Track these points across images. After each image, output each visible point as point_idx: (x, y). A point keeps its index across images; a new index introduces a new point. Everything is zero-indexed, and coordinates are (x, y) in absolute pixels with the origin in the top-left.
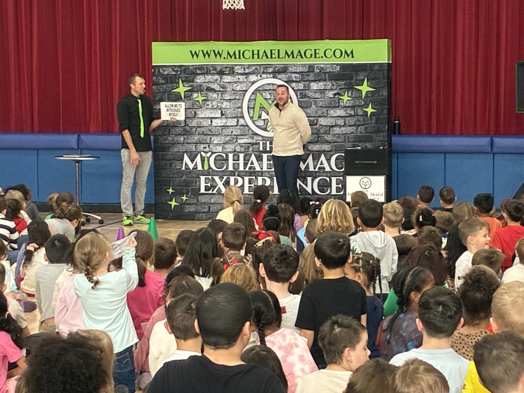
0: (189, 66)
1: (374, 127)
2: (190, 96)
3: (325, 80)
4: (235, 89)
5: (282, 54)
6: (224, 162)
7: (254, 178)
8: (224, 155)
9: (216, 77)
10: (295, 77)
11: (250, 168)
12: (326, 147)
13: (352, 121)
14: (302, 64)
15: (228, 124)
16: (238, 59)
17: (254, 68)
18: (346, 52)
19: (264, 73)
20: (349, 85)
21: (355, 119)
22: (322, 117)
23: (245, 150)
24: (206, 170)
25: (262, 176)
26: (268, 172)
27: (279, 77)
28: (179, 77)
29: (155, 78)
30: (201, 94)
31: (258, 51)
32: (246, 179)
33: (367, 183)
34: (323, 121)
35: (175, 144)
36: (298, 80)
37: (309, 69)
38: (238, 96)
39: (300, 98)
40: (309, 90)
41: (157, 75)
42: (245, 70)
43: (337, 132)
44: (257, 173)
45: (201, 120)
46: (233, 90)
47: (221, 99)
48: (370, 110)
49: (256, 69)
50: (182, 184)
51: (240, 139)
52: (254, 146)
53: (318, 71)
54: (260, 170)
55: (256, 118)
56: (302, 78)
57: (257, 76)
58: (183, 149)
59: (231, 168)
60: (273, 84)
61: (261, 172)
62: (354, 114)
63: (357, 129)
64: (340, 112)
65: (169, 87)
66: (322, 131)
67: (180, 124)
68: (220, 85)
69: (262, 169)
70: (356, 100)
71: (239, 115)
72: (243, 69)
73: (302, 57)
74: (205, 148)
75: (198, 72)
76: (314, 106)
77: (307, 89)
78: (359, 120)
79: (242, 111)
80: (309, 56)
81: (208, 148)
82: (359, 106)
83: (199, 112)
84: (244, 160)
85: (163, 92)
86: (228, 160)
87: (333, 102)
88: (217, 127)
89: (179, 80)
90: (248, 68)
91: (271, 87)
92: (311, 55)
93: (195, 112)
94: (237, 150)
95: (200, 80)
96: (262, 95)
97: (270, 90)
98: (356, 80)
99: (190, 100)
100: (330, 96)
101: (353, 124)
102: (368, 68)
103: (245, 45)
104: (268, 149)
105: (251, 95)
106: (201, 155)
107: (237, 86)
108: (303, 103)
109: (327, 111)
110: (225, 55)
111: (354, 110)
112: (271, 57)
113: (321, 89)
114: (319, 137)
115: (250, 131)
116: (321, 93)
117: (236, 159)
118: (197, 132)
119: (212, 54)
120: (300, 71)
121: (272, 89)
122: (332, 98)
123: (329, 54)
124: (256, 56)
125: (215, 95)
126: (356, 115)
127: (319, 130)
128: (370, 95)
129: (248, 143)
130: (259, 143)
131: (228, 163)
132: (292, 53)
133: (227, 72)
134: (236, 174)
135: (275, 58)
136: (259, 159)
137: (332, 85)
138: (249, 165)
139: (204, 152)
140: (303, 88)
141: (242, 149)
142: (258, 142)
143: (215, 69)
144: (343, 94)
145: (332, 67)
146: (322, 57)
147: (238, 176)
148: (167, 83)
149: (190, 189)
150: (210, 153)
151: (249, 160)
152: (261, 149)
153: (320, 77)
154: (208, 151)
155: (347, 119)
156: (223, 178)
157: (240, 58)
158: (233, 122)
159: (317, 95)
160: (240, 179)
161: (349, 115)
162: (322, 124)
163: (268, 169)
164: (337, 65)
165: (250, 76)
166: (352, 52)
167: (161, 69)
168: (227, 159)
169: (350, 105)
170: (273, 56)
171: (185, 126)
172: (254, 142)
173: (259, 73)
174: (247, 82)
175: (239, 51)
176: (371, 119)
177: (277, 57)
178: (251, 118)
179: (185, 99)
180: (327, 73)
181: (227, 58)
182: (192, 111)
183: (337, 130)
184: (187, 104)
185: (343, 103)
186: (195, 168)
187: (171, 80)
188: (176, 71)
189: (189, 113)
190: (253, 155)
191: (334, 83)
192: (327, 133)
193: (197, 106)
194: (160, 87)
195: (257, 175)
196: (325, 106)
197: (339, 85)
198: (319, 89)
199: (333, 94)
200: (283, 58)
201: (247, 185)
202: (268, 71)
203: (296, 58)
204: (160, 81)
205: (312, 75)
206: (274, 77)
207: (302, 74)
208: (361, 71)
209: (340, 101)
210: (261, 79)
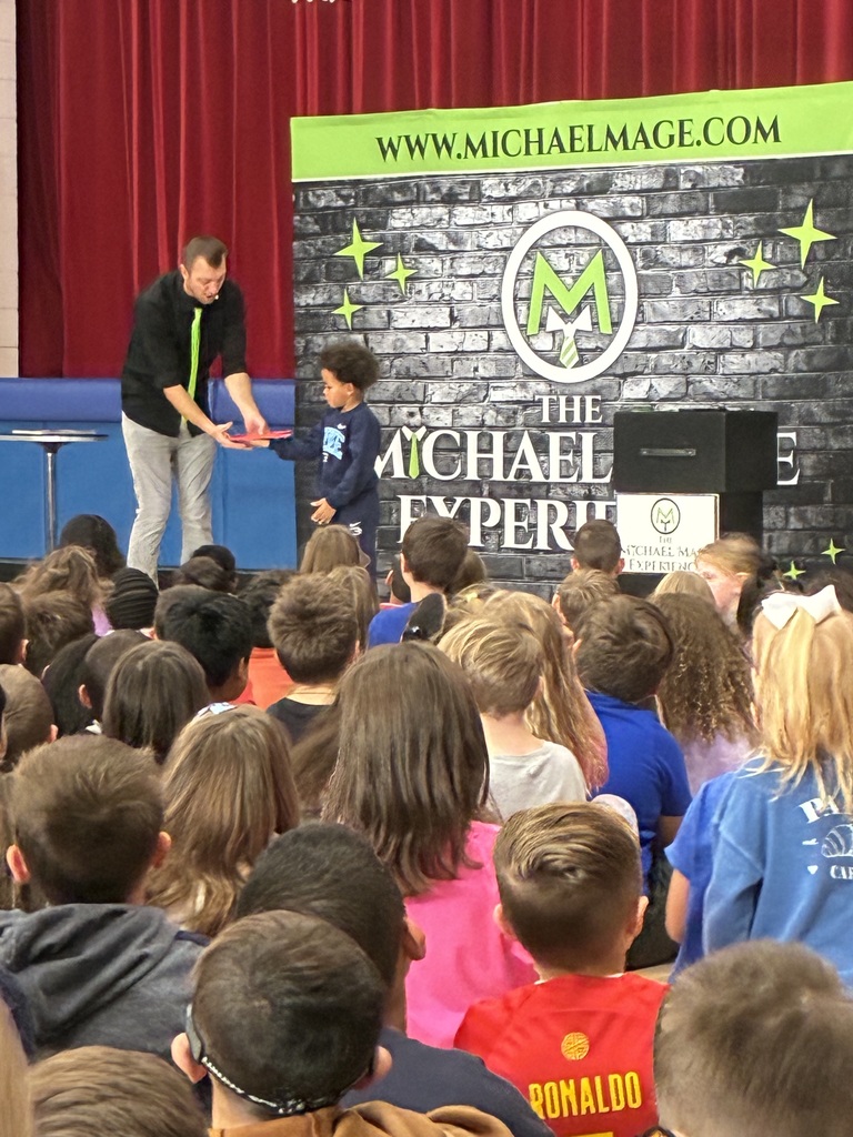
0: (376, 181)
1: (829, 352)
2: (377, 269)
3: (705, 213)
4: (483, 244)
5: (599, 139)
6: (456, 455)
7: (528, 502)
8: (457, 436)
9: (440, 211)
10: (632, 206)
11: (520, 473)
13: (772, 333)
14: (649, 167)
15: (467, 347)
16: (491, 159)
17: (529, 182)
18: (759, 126)
19: (553, 195)
20: (768, 224)
21: (782, 326)
22: (696, 322)
23: (507, 421)
24: (414, 477)
25: (547, 498)
26: (562, 486)
27: (591, 205)
28: (353, 215)
29: (298, 218)
30: (403, 259)
31: (540, 131)
33: (670, 518)
34: (699, 336)
36: (639, 214)
37: (666, 181)
38: (491, 267)
39: (643, 267)
40: (664, 242)
41: (303, 210)
42: (507, 190)
43: (734, 368)
44: (535, 489)
45: (403, 336)
46: (480, 248)
47: (451, 275)
48: (820, 300)
49: (535, 184)
51: (494, 388)
52: (529, 411)
53: (689, 185)
54: (543, 480)
55: (532, 329)
56: (648, 209)
57: (537, 203)
59: (472, 475)
60: (576, 228)
61: (545, 488)
62: (780, 312)
63: (786, 358)
64: (743, 308)
65: (330, 245)
66: (697, 365)
68: (448, 235)
69: (547, 477)
70: (785, 271)
71: (494, 321)
72: (502, 186)
73: (647, 146)
74: (411, 415)
75: (398, 197)
76: (676, 291)
77: (661, 239)
78: (790, 333)
79: (500, 308)
80: (664, 140)
81: (418, 417)
82: (794, 289)
83: (396, 314)
84: (504, 451)
85: (317, 258)
86: (465, 450)
87: (726, 279)
88: (441, 356)
89: (352, 222)
90: (515, 183)
91: (571, 237)
92: (672, 137)
93: (389, 313)
94: (488, 423)
95: (400, 219)
96: (548, 261)
97: (568, 245)
98: (786, 210)
99: (378, 279)
100: (717, 260)
101: (776, 342)
102: (818, 173)
103: (510, 117)
104: (563, 419)
105: (523, 261)
106: (402, 435)
107: (488, 236)
108: (650, 284)
109: (710, 304)
110: (459, 146)
111: (780, 301)
112: (572, 150)
113: (697, 238)
114: (688, 383)
115: (520, 368)
116: (695, 250)
117: (485, 447)
118: (394, 371)
119: (431, 147)
120: (644, 187)
121: (573, 241)
122: (724, 265)
123: (717, 131)
124: (534, 148)
125: (436, 264)
126: (784, 315)
127: (689, 363)
128: (820, 254)
129: (514, 402)
130: (540, 401)
131: (466, 457)
132: (624, 133)
133: (466, 197)
134: (485, 493)
135: (582, 151)
136: (541, 446)
137: (724, 227)
138: (516, 466)
139: (409, 426)
140: (649, 238)
141: (500, 418)
142: (537, 398)
143: (436, 190)
144: (751, 255)
145: (724, 171)
146: (699, 143)
147: (491, 495)
148: (324, 232)
150: (423, 430)
151: (516, 451)
152: (546, 419)
153: (694, 203)
154: (418, 424)
155: (762, 327)
156: (455, 501)
157: (495, 154)
158: (475, 341)
159: (686, 259)
160: (493, 504)
161: (767, 316)
162: (697, 344)
163: (561, 477)
164: (737, 163)
165: (521, 207)
166: (775, 125)
167: (310, 193)
168: (463, 449)
169: (770, 286)
170: (578, 145)
172: (529, 398)
173: (543, 196)
174: (513, 225)
175: (495, 134)
176: (823, 327)
177: (587, 148)
178: (522, 327)
179: (368, 277)
180: (713, 189)
181: (466, 157)
182: (383, 309)
183: (735, 361)
184: (370, 291)
185: (750, 281)
186: (388, 473)
187: (334, 223)
188: (346, 198)
189: (375, 317)
190: (526, 437)
191: (729, 221)
192: (707, 370)
193: (393, 296)
194: (310, 245)
195: (534, 494)
196: (704, 290)
197: (741, 227)
198: (690, 238)
199: (725, 254)
200: (600, 150)
201: (510, 523)
202: (565, 191)
203: (634, 148)
204: (310, 226)
205: (672, 197)
206: (578, 207)
207: (647, 197)
208: (799, 181)
209: (745, 274)
210: (547, 215)
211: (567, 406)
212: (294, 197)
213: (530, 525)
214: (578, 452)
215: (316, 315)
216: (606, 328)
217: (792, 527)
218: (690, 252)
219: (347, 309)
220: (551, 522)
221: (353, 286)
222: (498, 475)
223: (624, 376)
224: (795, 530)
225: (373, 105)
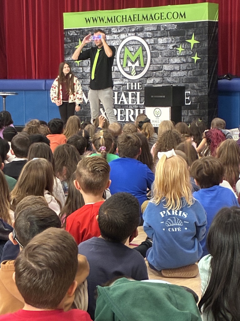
0: (85, 29)
1: (198, 71)
3: (167, 36)
5: (141, 18)
7: (123, 109)
10: (149, 35)
11: (121, 102)
13: (184, 67)
14: (153, 25)
16: (114, 23)
17: (123, 29)
18: (181, 14)
19: (129, 32)
20: (183, 39)
21: (186, 65)
22: (165, 64)
23: (118, 89)
25: (128, 108)
26: (132, 105)
27: (139, 35)
28: (79, 37)
29: (65, 38)
31: (126, 16)
32: (119, 110)
33: (159, 113)
34: (166, 67)
36: (151, 37)
37: (157, 28)
39: (152, 50)
40: (157, 44)
41: (67, 36)
42: (118, 31)
43: (174, 75)
44: (125, 106)
48: (196, 58)
49: (125, 29)
50: (81, 114)
51: (115, 81)
52: (124, 87)
53: (163, 29)
54: (127, 104)
55: (124, 66)
56: (153, 35)
57: (125, 34)
60: (135, 40)
61: (128, 106)
62: (186, 61)
63: (188, 73)
64: (177, 60)
65: (73, 45)
66: (165, 75)
67: (80, 71)
70: (187, 51)
72: (116, 30)
73: (153, 20)
76: (160, 56)
77: (156, 43)
78: (188, 66)
79: (116, 61)
80: (157, 18)
82: (189, 55)
84: (118, 97)
85: (70, 48)
87: (172, 53)
89: (79, 39)
90: (120, 29)
91: (134, 43)
92: (159, 17)
96: (128, 49)
97: (133, 45)
98: (187, 35)
100: (170, 48)
101: (185, 69)
102: (195, 26)
103: (117, 12)
104: (132, 89)
105: (122, 49)
107: (113, 43)
108: (153, 54)
109: (169, 59)
110: (106, 20)
111: (186, 58)
112: (134, 21)
113: (165, 43)
114: (163, 79)
115: (121, 76)
116: (165, 46)
119: (98, 20)
120: (152, 30)
121: (134, 44)
122: (172, 49)
123: (170, 16)
124: (124, 20)
126: (187, 62)
127: (163, 74)
128: (196, 47)
129: (120, 84)
130: (126, 84)
132: (147, 16)
133: (107, 33)
135: (136, 21)
136: (127, 95)
137: (172, 40)
138: (120, 100)
140: (153, 43)
141: (116, 88)
142: (126, 83)
144: (179, 47)
145: (172, 25)
146: (165, 19)
148: (72, 42)
149: (86, 117)
151: (120, 97)
152: (128, 89)
153: (164, 34)
155: (181, 65)
157: (115, 22)
159: (163, 48)
161: (183, 62)
162: (166, 70)
163: (132, 103)
164: (175, 24)
165: (121, 35)
166: (184, 14)
167: (68, 32)
169: (184, 55)
170: (135, 19)
171: (83, 72)
172: (124, 83)
173: (127, 32)
174: (120, 40)
175: (115, 17)
176: (197, 65)
178: (122, 65)
180: (169, 30)
181: (107, 23)
182: (87, 61)
183: (175, 74)
185: (178, 53)
187: (74, 40)
188: (77, 33)
189: (85, 63)
190: (123, 93)
191: (173, 38)
192: (168, 76)
194: (68, 45)
195: (125, 108)
196: (167, 56)
197: (176, 40)
198: (163, 43)
199: (172, 47)
200: (141, 21)
201: (119, 115)
202: (132, 31)
203: (149, 20)
204: (68, 40)
205: (159, 32)
206: (136, 35)
207: (153, 32)
208: (191, 28)
209: (177, 52)
210: (128, 37)
211: (133, 85)
212: (64, 33)
213: (124, 115)
214: (136, 97)
215: (70, 63)
216: (142, 65)
217: (189, 115)
218: (163, 46)
220: (129, 114)
222: (116, 103)
223: (147, 78)
224: (190, 116)
225: (84, 10)
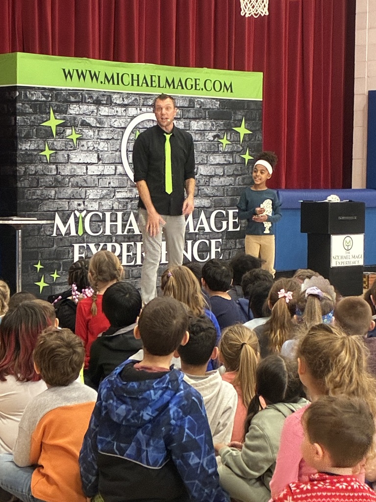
0: (61, 90)
2: (62, 133)
3: (205, 119)
4: (113, 125)
5: (163, 83)
6: (100, 224)
7: (132, 243)
8: (101, 214)
9: (93, 107)
11: (129, 230)
12: (206, 202)
13: (230, 170)
14: (183, 97)
15: (106, 172)
16: (116, 86)
17: (133, 98)
18: (225, 85)
19: (143, 105)
20: (228, 125)
21: (233, 167)
22: (202, 164)
23: (123, 207)
24: (80, 235)
28: (50, 105)
29: (21, 104)
30: (75, 129)
31: (138, 75)
32: (125, 245)
33: (349, 244)
34: (203, 170)
35: (44, 199)
36: (179, 117)
37: (190, 104)
38: (116, 136)
41: (23, 101)
42: (123, 101)
43: (216, 184)
44: (136, 237)
45: (75, 167)
46: (111, 127)
47: (98, 138)
48: (247, 157)
49: (136, 99)
50: (52, 257)
51: (117, 191)
52: (133, 202)
53: (198, 107)
56: (182, 115)
57: (137, 108)
58: (53, 206)
59: (108, 232)
60: (153, 120)
62: (233, 161)
63: (235, 180)
64: (219, 159)
65: (38, 119)
66: (202, 182)
67: (51, 172)
68: (96, 119)
70: (234, 145)
71: (117, 161)
72: (121, 99)
73: (183, 88)
74: (79, 205)
75: (72, 99)
77: (188, 128)
78: (236, 170)
79: (121, 155)
80: (189, 87)
81: (82, 206)
82: (238, 152)
83: (72, 156)
84: (122, 221)
85: (30, 125)
86: (105, 221)
87: (213, 147)
88: (93, 177)
89: (50, 109)
90: (127, 98)
91: (151, 125)
92: (192, 85)
93: (68, 156)
94: (115, 208)
95: (74, 110)
98: (235, 120)
99: (63, 138)
100: (209, 139)
101: (232, 173)
102: (246, 106)
103: (125, 67)
105: (130, 134)
106: (75, 214)
107: (115, 121)
109: (207, 157)
110: (101, 78)
111: (233, 157)
112: (152, 86)
113: (202, 129)
114: (199, 190)
115: (129, 183)
116: (201, 134)
117: (114, 219)
118: (70, 184)
119: (88, 76)
120: (181, 105)
122: (212, 141)
123: (209, 85)
124: (135, 83)
125: (91, 133)
126: (234, 163)
127: (199, 181)
128: (247, 139)
129: (126, 198)
131: (105, 224)
132: (173, 81)
133: (105, 102)
134: (114, 241)
135: (156, 87)
137: (212, 125)
138: (127, 227)
139: (78, 210)
141: (120, 206)
143: (91, 97)
144: (222, 137)
145: (212, 102)
146: (202, 89)
147: (116, 242)
148: (35, 113)
149: (61, 262)
150: (85, 212)
151: (127, 221)
153: (200, 114)
154: (82, 209)
155: (226, 167)
156: (100, 245)
157: (118, 84)
158: (109, 170)
159: (198, 137)
160: (117, 246)
161: (228, 163)
162: (202, 173)
164: (217, 100)
165: (130, 109)
166: (231, 85)
167: (28, 93)
168: (104, 221)
169: (229, 151)
170: (154, 85)
171: (57, 174)
172: (133, 196)
173: (139, 105)
174: (126, 117)
175: (118, 74)
176: (248, 167)
178: (130, 164)
179: (57, 137)
180: (208, 109)
181: (105, 83)
182: (65, 153)
183: (216, 181)
184: (59, 144)
185: (222, 148)
186: (68, 233)
187: (41, 109)
188: (47, 97)
189: (61, 156)
190: (132, 214)
191: (214, 123)
192: (207, 184)
193: (70, 147)
194: (27, 119)
195: (135, 240)
196: (204, 151)
197: (218, 126)
198: (199, 129)
199: (213, 136)
200: (163, 87)
201: (124, 254)
202: (148, 104)
203: (177, 88)
204: (27, 109)
205: (192, 111)
207: (182, 110)
208: (239, 109)
209: (220, 145)
210: (141, 114)
212: (18, 94)
213: (133, 254)
215: (31, 155)
217: (237, 247)
218: (199, 135)
219: (47, 153)
221: (50, 141)
224: (239, 248)
